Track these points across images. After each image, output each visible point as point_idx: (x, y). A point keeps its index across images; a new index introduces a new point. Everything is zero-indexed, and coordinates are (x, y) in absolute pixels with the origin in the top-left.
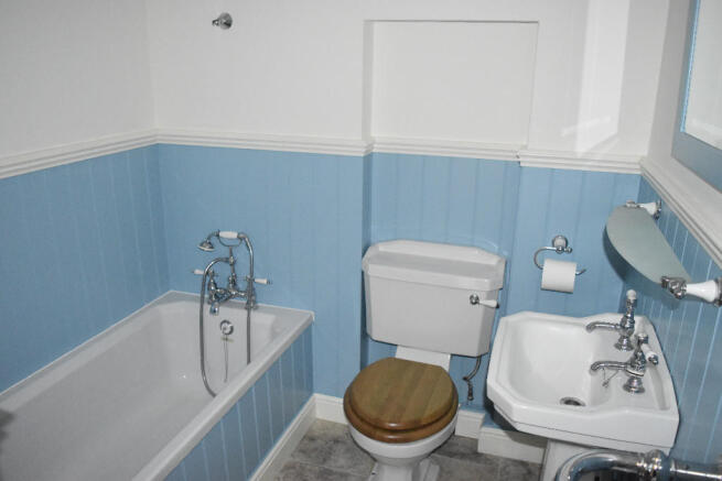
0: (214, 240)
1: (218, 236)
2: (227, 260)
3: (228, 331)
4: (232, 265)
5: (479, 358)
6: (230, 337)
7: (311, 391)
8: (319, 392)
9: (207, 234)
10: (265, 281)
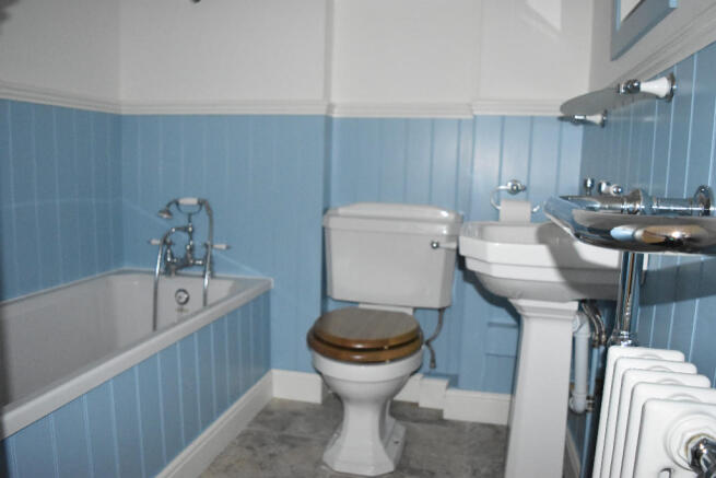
0: (173, 208)
1: (177, 204)
2: (185, 229)
3: (183, 300)
4: (191, 234)
5: (441, 310)
6: (185, 307)
7: (267, 366)
8: (277, 368)
9: (167, 203)
10: (223, 247)
